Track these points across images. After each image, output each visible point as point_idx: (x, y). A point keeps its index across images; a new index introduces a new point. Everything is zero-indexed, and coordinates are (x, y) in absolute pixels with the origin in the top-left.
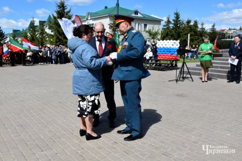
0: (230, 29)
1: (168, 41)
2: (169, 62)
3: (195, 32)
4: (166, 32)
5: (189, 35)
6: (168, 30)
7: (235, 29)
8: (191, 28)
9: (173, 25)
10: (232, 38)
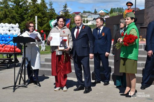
0: (84, 12)
1: (7, 24)
2: (5, 56)
3: (43, 14)
4: (4, 12)
5: (36, 17)
6: (7, 10)
7: (89, 12)
8: (38, 8)
9: (13, 4)
10: (87, 23)
